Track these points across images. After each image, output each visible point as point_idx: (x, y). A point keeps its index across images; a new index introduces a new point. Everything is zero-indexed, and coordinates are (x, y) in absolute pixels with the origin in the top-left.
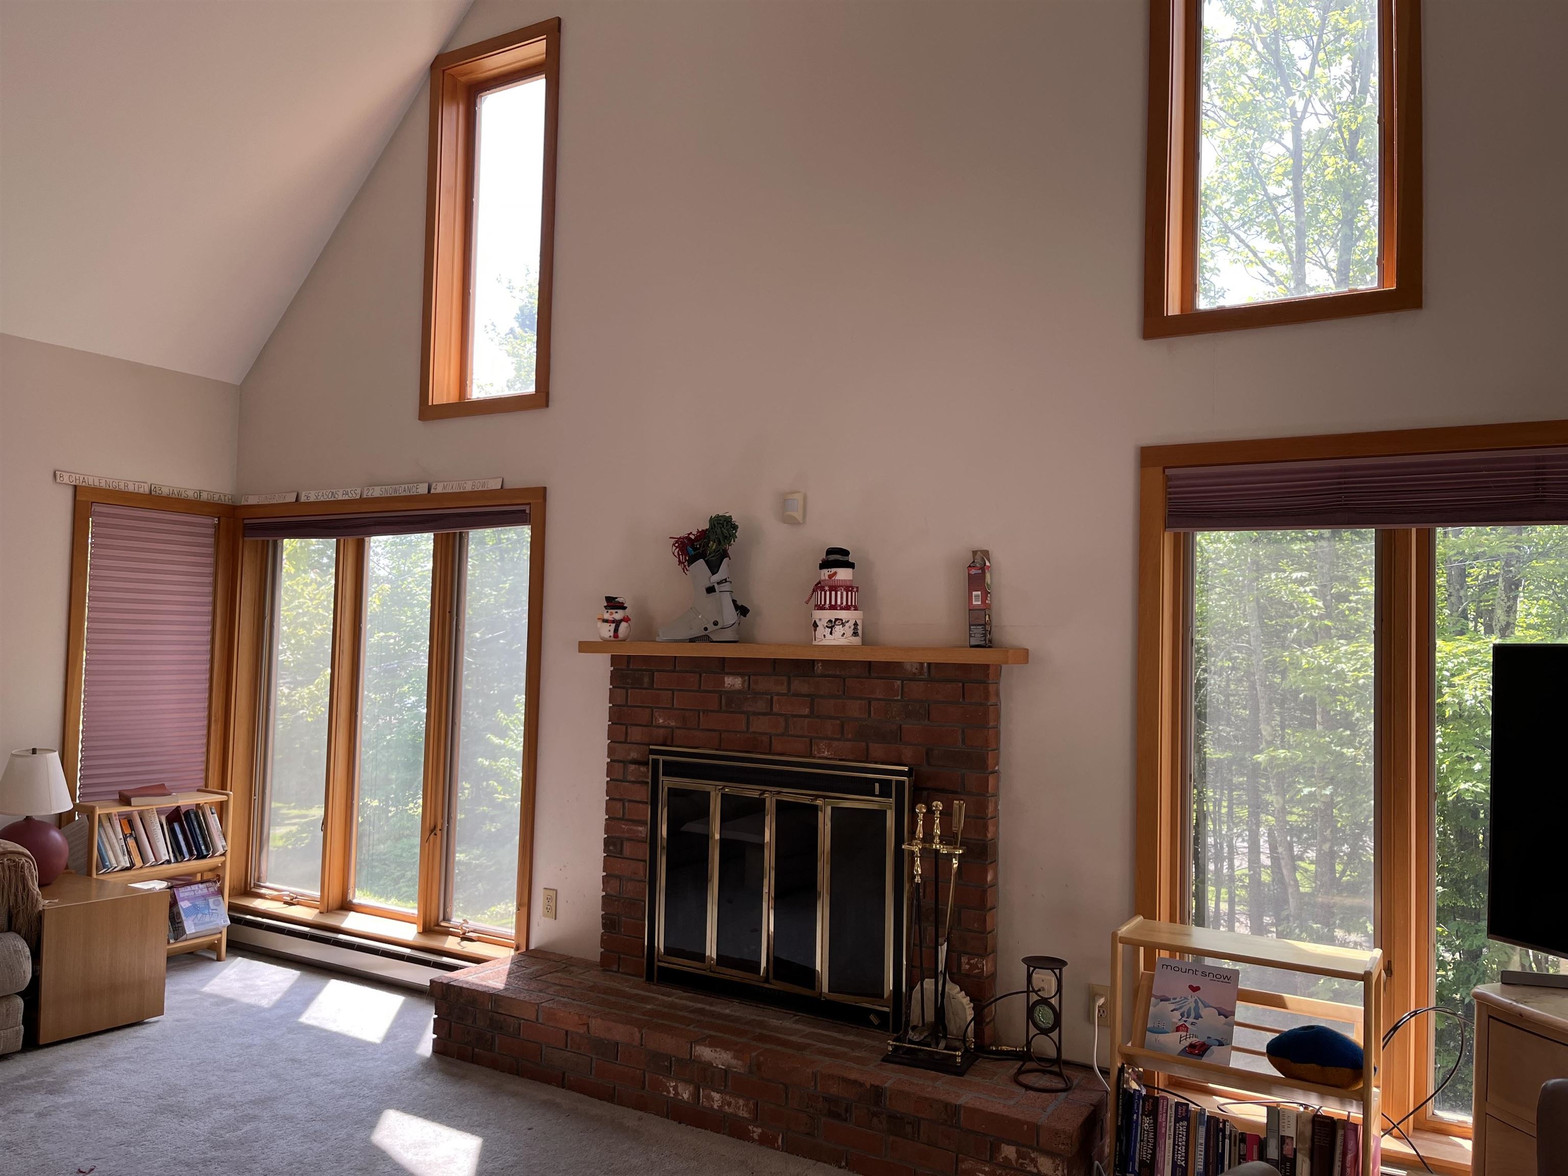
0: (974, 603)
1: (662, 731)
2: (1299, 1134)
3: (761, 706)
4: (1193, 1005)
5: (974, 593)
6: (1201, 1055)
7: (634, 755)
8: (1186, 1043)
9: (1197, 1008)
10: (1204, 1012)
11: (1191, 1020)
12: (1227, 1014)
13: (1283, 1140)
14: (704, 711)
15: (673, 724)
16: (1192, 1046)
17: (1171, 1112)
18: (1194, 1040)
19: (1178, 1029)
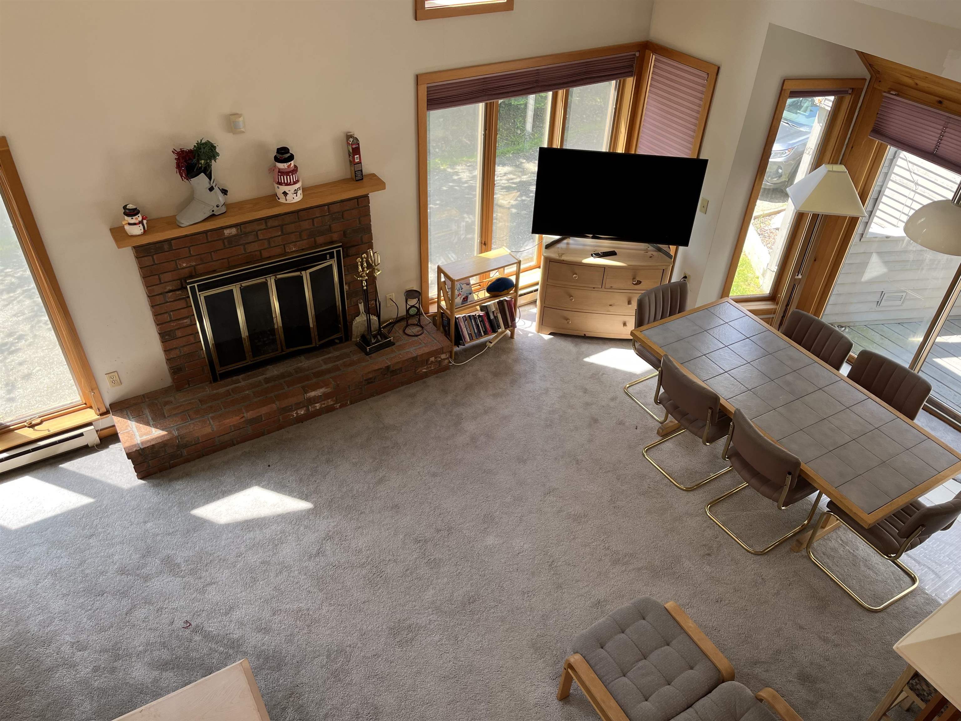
0: (356, 161)
1: (187, 269)
2: (497, 309)
3: (251, 238)
4: (459, 286)
5: (356, 156)
6: (467, 300)
7: (169, 288)
8: (462, 299)
9: (461, 286)
10: (463, 286)
11: (461, 291)
12: (468, 284)
13: (493, 312)
14: (214, 252)
15: (194, 264)
16: (464, 299)
17: (462, 320)
18: (463, 297)
19: (458, 296)
